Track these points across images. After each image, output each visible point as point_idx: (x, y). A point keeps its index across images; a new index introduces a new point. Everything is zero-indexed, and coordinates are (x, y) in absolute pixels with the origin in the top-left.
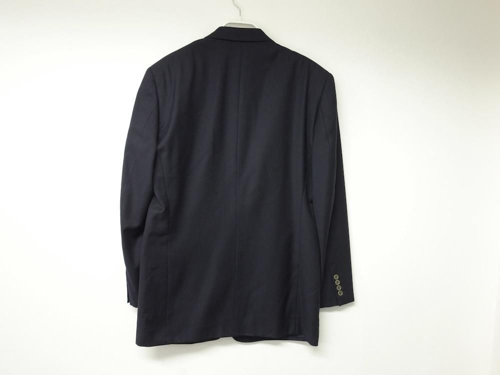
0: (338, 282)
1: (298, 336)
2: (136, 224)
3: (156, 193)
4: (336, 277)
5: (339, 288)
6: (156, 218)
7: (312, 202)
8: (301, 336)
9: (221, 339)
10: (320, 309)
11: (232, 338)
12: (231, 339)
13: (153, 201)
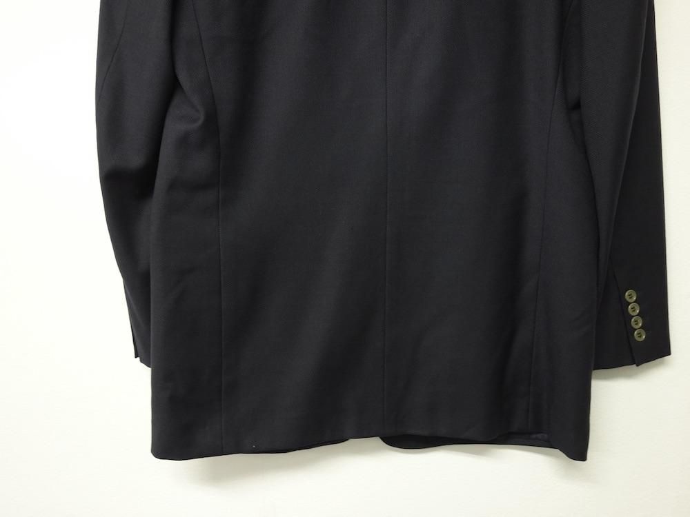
0: (634, 310)
1: (534, 436)
2: (135, 160)
3: (183, 77)
4: (631, 296)
5: (636, 323)
6: (183, 141)
7: (577, 106)
8: (539, 436)
9: (352, 442)
10: (595, 373)
11: (378, 438)
12: (377, 442)
13: (176, 101)
